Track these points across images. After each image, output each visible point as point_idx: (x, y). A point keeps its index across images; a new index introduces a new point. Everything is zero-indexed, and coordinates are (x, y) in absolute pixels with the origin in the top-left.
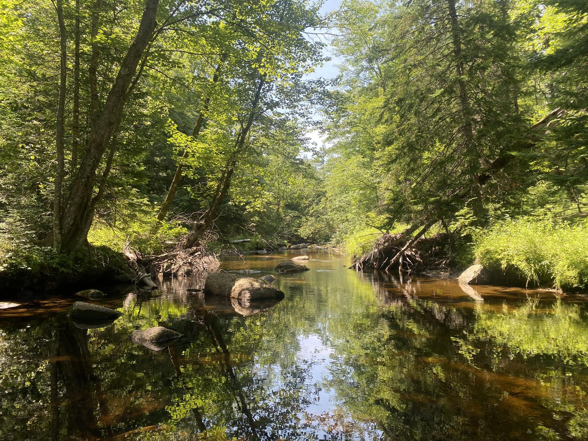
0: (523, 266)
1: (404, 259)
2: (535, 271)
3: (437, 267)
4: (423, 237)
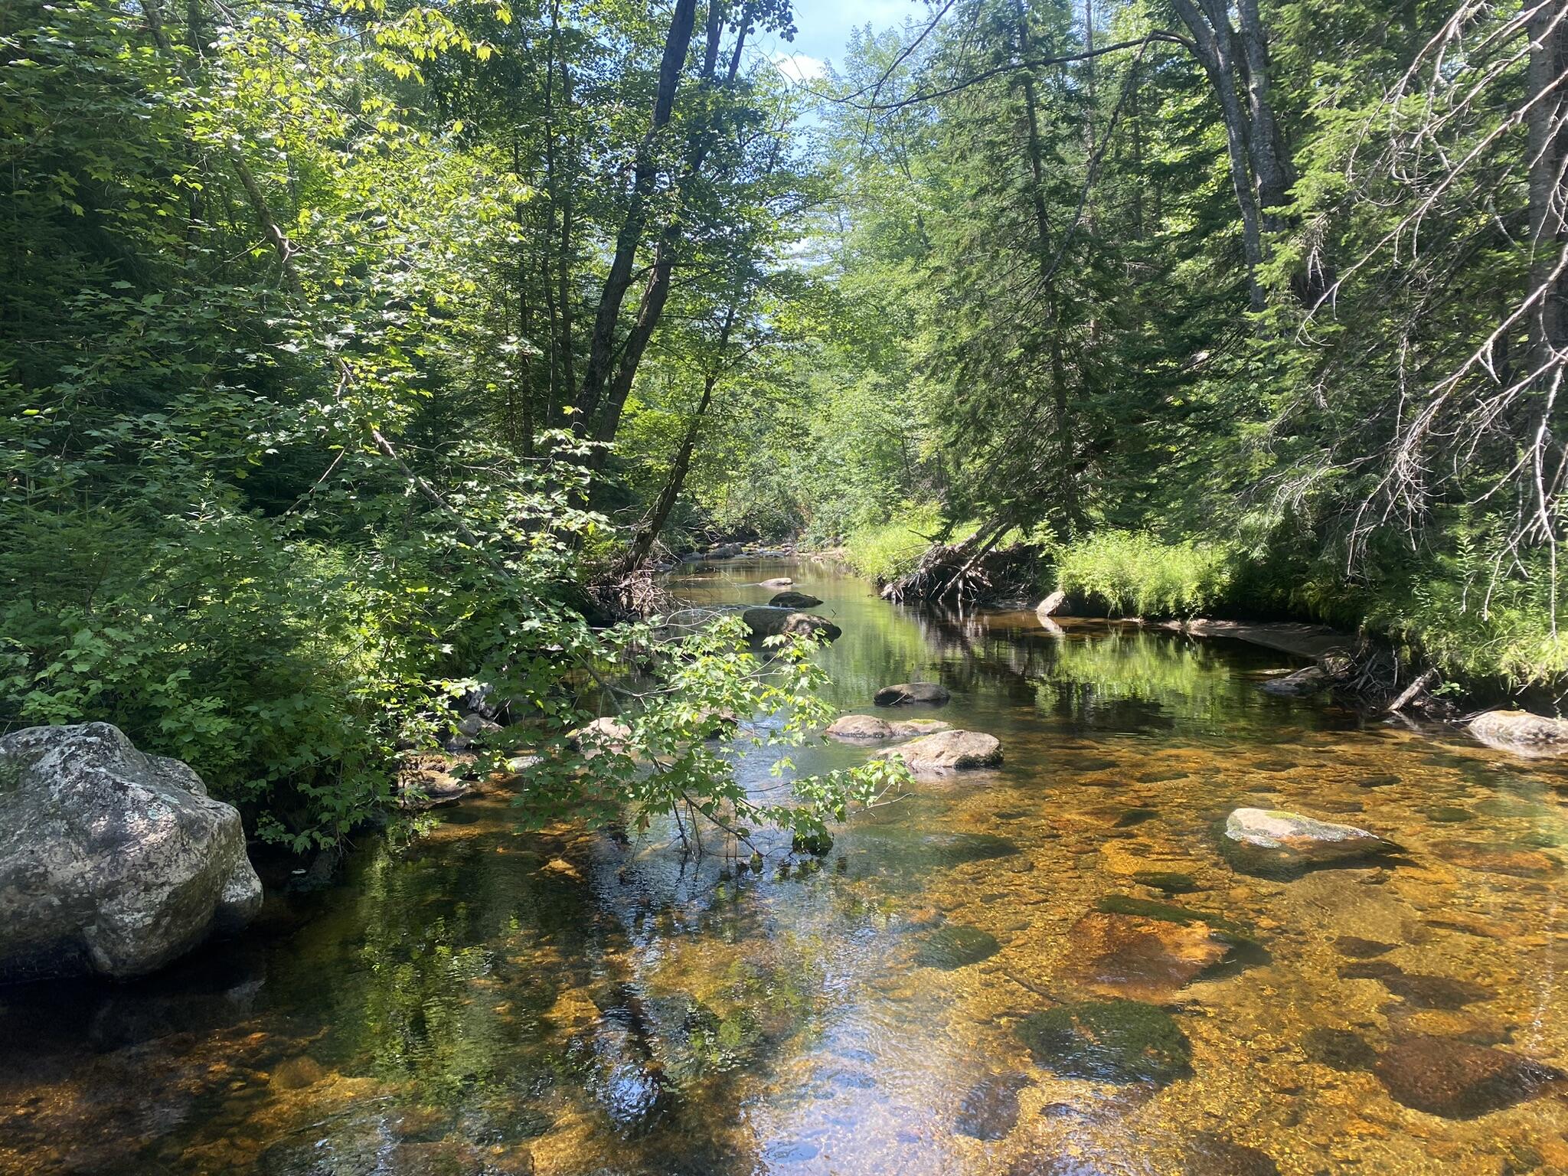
0: (1107, 592)
1: (966, 583)
2: (1120, 599)
3: (1011, 595)
4: (993, 550)
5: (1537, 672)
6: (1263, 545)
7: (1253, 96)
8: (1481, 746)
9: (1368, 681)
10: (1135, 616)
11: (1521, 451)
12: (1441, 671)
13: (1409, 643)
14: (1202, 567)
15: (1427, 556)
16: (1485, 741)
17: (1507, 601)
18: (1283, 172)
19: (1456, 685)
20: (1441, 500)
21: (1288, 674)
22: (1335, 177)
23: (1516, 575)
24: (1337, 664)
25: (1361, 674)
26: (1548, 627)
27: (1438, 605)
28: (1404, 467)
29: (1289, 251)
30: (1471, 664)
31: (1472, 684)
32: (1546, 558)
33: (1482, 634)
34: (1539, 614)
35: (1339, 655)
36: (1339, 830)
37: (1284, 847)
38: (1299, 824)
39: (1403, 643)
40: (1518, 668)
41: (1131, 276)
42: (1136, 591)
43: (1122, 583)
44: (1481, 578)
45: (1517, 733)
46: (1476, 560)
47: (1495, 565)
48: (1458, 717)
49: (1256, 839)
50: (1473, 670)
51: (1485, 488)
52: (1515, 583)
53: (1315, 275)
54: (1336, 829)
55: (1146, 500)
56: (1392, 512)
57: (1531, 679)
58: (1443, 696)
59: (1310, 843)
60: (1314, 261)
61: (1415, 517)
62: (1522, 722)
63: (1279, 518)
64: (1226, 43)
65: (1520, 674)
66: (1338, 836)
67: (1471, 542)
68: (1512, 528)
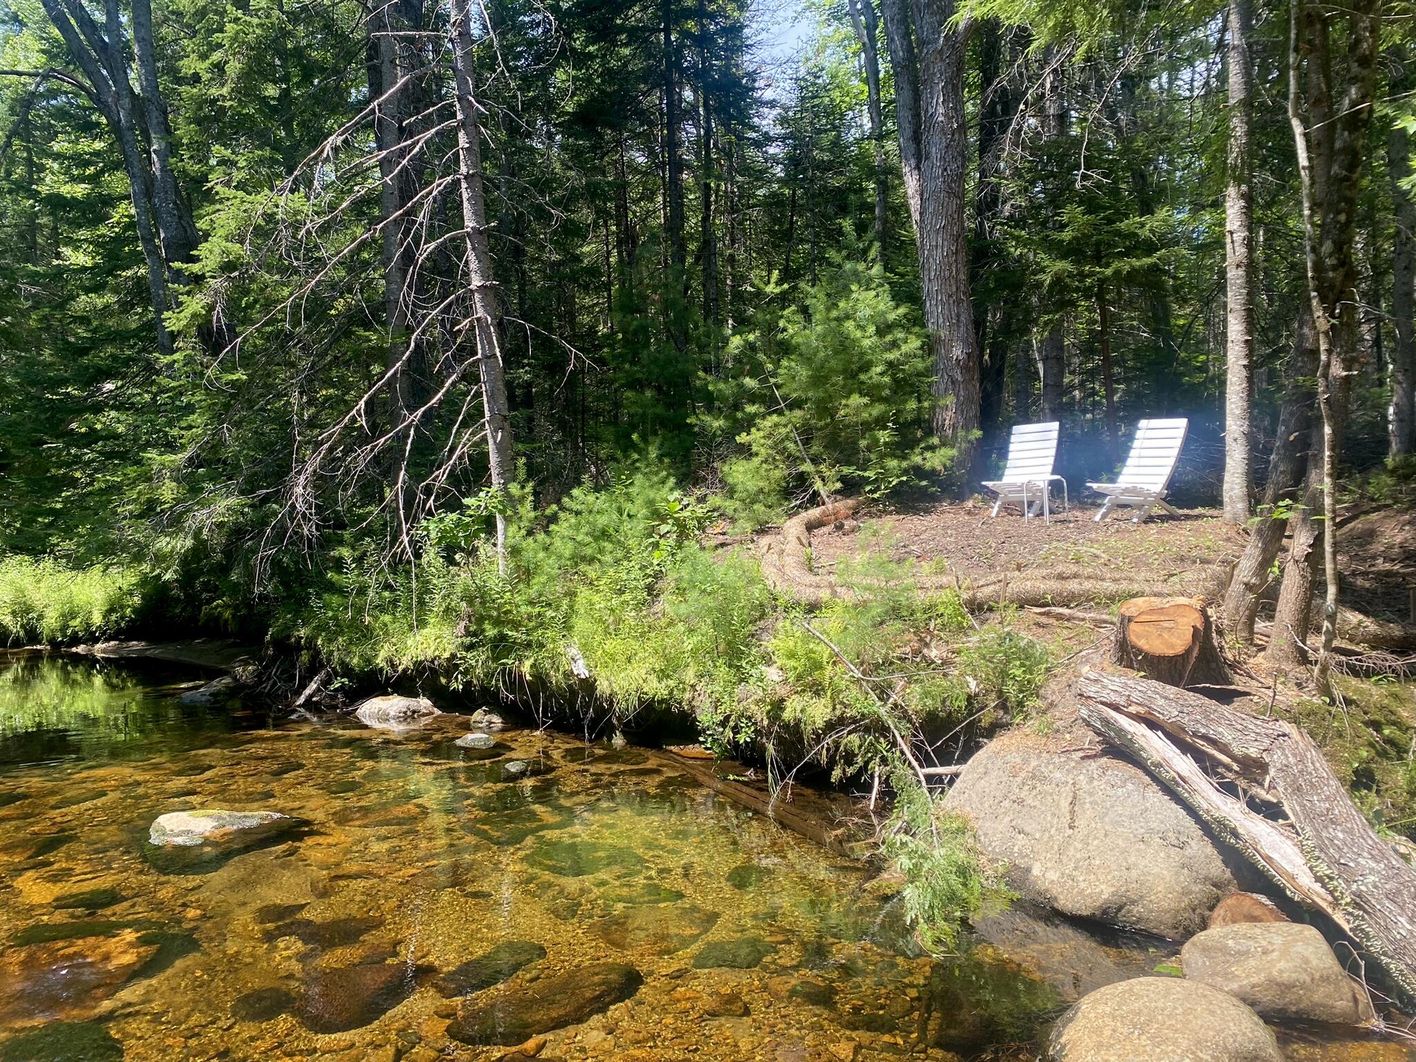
5: (405, 662)
6: (175, 567)
7: (154, 156)
8: (366, 727)
9: (275, 683)
10: (40, 643)
11: (387, 490)
12: (333, 669)
13: (307, 648)
14: (112, 590)
15: (321, 574)
16: (368, 723)
17: (382, 609)
18: (186, 231)
19: (345, 680)
20: (329, 527)
21: (201, 686)
22: (235, 248)
23: (388, 587)
24: (245, 672)
25: (269, 678)
26: (411, 628)
27: (330, 614)
28: (300, 500)
29: (195, 304)
30: (355, 661)
31: (358, 678)
32: (408, 572)
33: (364, 636)
34: (405, 616)
35: (246, 663)
36: (256, 816)
37: (207, 842)
38: (220, 818)
39: (302, 649)
40: (391, 661)
41: (27, 299)
42: (41, 617)
43: (23, 610)
44: (362, 591)
45: (392, 713)
46: (358, 576)
47: (372, 580)
48: (347, 706)
49: (180, 841)
50: (359, 665)
51: (362, 518)
52: (386, 594)
53: (220, 329)
54: (253, 817)
55: (50, 525)
56: (291, 537)
57: (400, 669)
58: (336, 690)
59: (230, 833)
60: (219, 317)
61: (310, 540)
62: (395, 704)
63: (189, 543)
64: (126, 102)
65: (393, 666)
66: (253, 823)
67: (354, 561)
68: (383, 549)
